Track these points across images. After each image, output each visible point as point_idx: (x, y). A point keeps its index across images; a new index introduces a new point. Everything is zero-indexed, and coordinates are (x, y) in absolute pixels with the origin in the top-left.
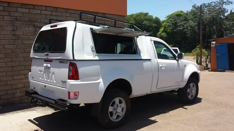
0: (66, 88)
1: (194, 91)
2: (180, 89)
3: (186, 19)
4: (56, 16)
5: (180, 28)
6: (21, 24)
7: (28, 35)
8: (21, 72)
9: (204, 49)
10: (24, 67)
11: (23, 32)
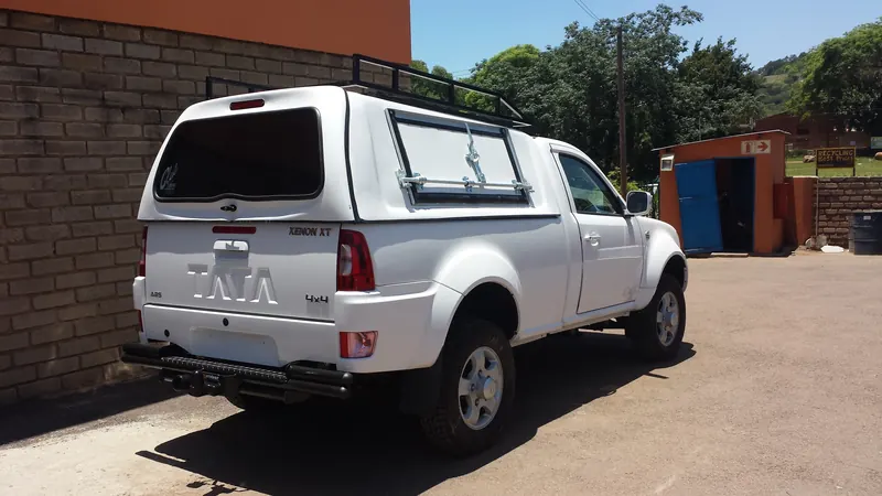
0: (333, 322)
1: (674, 321)
2: (634, 313)
3: (546, 77)
4: (177, 64)
5: (527, 107)
6: (57, 95)
7: (80, 139)
8: (62, 282)
9: (634, 183)
10: (70, 258)
11: (64, 125)
